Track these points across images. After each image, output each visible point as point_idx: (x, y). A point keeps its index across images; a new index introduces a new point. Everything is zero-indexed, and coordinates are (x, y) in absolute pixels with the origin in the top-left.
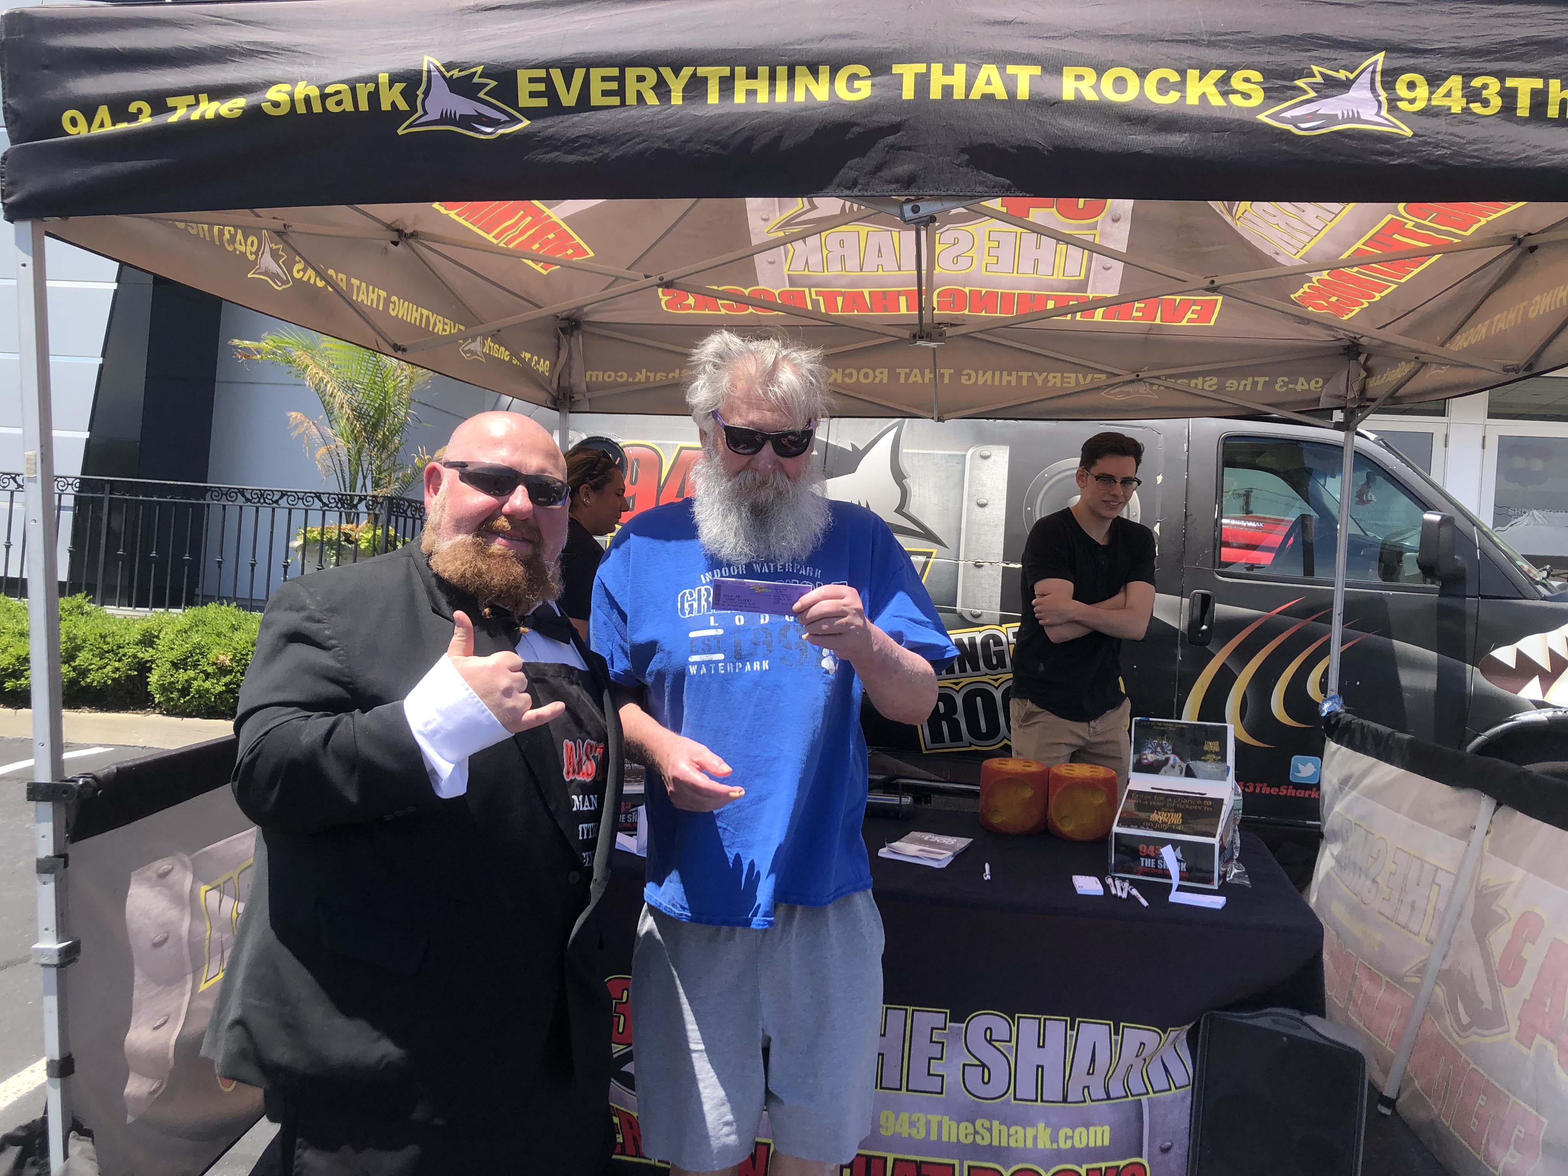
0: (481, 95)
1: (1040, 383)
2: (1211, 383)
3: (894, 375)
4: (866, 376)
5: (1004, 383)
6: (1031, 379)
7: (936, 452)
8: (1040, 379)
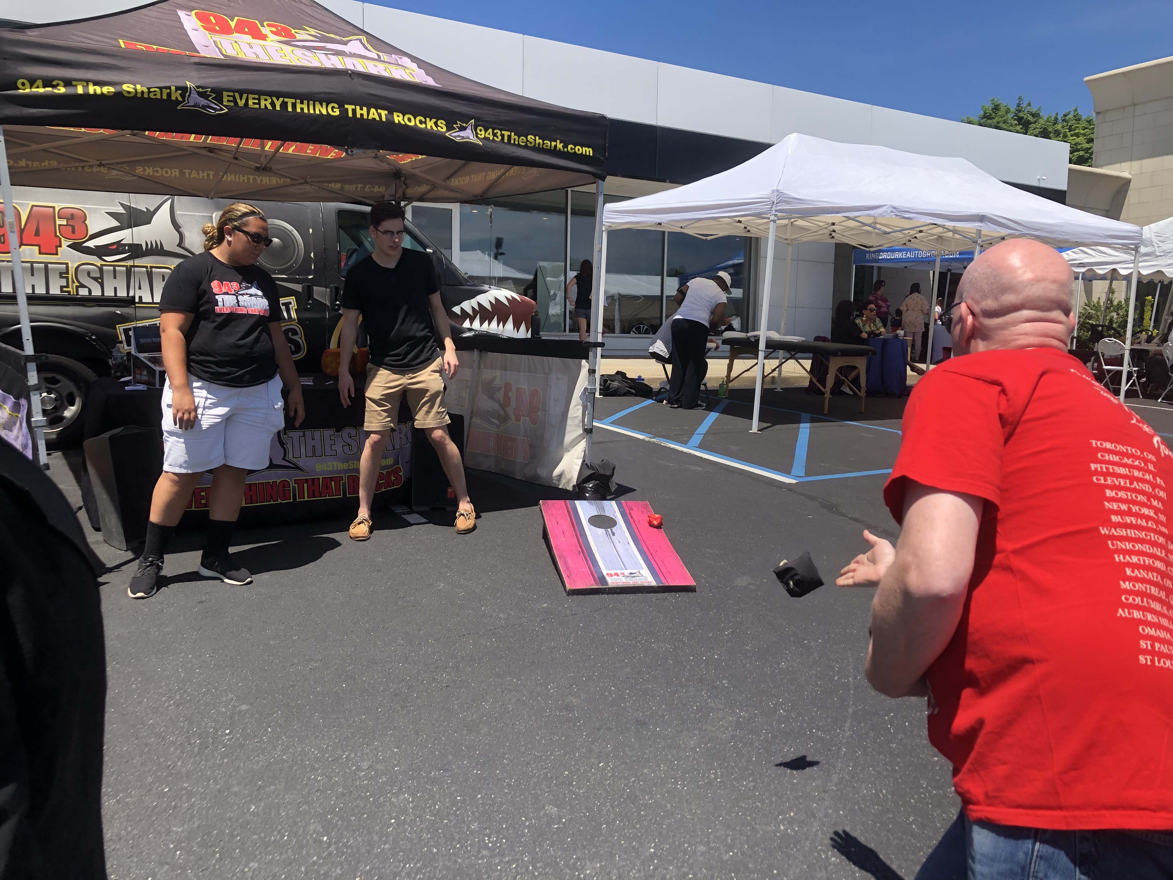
0: (210, 98)
1: (259, 182)
2: (338, 186)
3: (182, 173)
4: (167, 172)
5: (241, 181)
6: (254, 179)
7: (196, 214)
8: (259, 179)
